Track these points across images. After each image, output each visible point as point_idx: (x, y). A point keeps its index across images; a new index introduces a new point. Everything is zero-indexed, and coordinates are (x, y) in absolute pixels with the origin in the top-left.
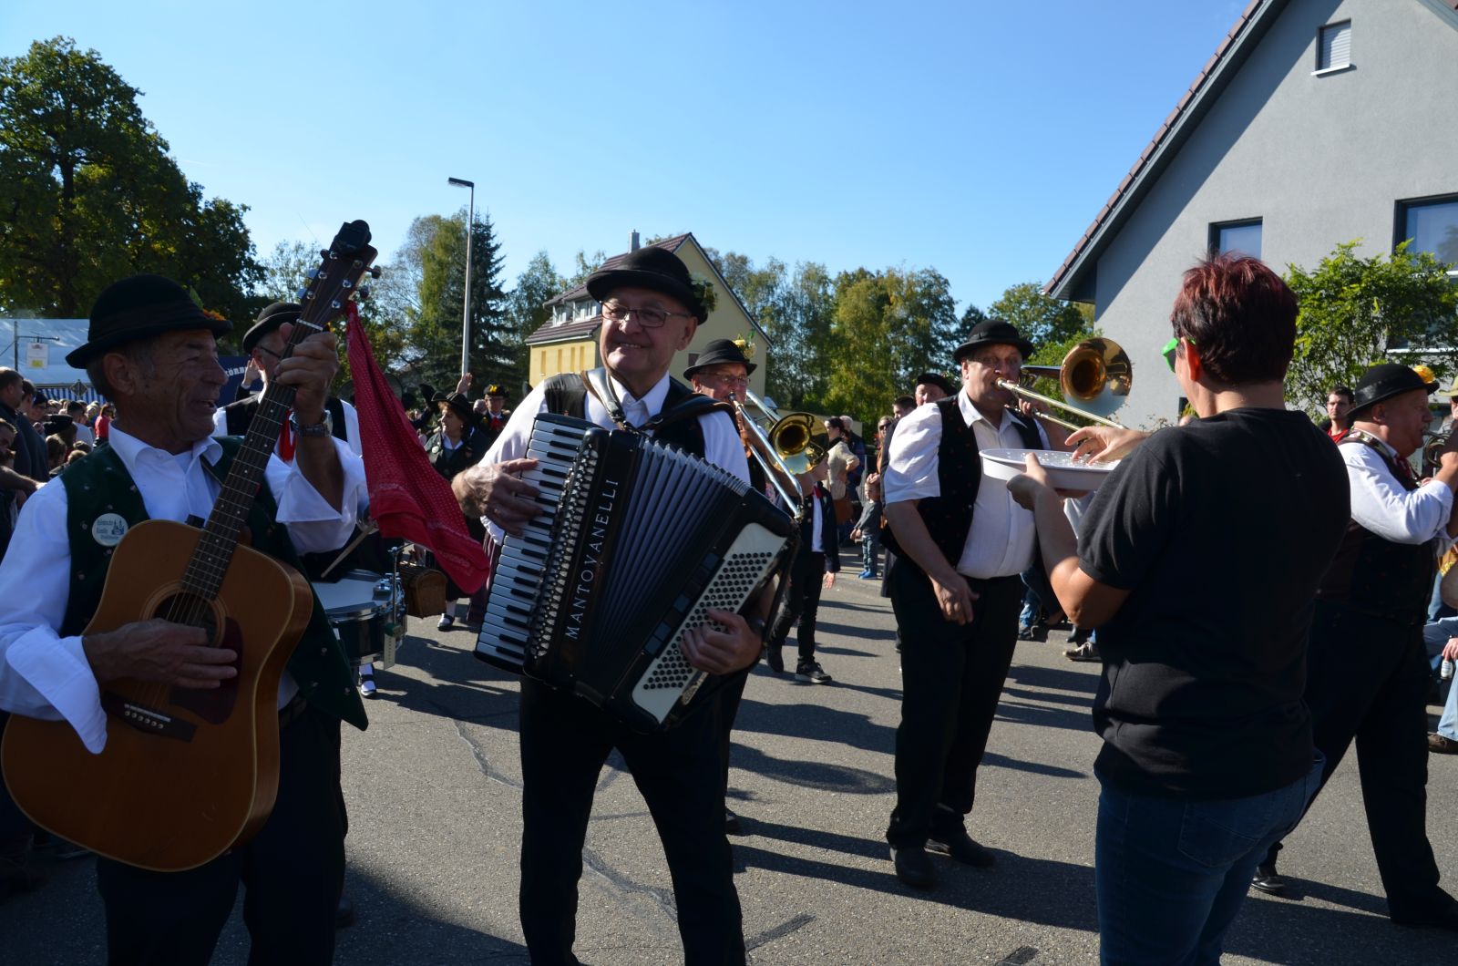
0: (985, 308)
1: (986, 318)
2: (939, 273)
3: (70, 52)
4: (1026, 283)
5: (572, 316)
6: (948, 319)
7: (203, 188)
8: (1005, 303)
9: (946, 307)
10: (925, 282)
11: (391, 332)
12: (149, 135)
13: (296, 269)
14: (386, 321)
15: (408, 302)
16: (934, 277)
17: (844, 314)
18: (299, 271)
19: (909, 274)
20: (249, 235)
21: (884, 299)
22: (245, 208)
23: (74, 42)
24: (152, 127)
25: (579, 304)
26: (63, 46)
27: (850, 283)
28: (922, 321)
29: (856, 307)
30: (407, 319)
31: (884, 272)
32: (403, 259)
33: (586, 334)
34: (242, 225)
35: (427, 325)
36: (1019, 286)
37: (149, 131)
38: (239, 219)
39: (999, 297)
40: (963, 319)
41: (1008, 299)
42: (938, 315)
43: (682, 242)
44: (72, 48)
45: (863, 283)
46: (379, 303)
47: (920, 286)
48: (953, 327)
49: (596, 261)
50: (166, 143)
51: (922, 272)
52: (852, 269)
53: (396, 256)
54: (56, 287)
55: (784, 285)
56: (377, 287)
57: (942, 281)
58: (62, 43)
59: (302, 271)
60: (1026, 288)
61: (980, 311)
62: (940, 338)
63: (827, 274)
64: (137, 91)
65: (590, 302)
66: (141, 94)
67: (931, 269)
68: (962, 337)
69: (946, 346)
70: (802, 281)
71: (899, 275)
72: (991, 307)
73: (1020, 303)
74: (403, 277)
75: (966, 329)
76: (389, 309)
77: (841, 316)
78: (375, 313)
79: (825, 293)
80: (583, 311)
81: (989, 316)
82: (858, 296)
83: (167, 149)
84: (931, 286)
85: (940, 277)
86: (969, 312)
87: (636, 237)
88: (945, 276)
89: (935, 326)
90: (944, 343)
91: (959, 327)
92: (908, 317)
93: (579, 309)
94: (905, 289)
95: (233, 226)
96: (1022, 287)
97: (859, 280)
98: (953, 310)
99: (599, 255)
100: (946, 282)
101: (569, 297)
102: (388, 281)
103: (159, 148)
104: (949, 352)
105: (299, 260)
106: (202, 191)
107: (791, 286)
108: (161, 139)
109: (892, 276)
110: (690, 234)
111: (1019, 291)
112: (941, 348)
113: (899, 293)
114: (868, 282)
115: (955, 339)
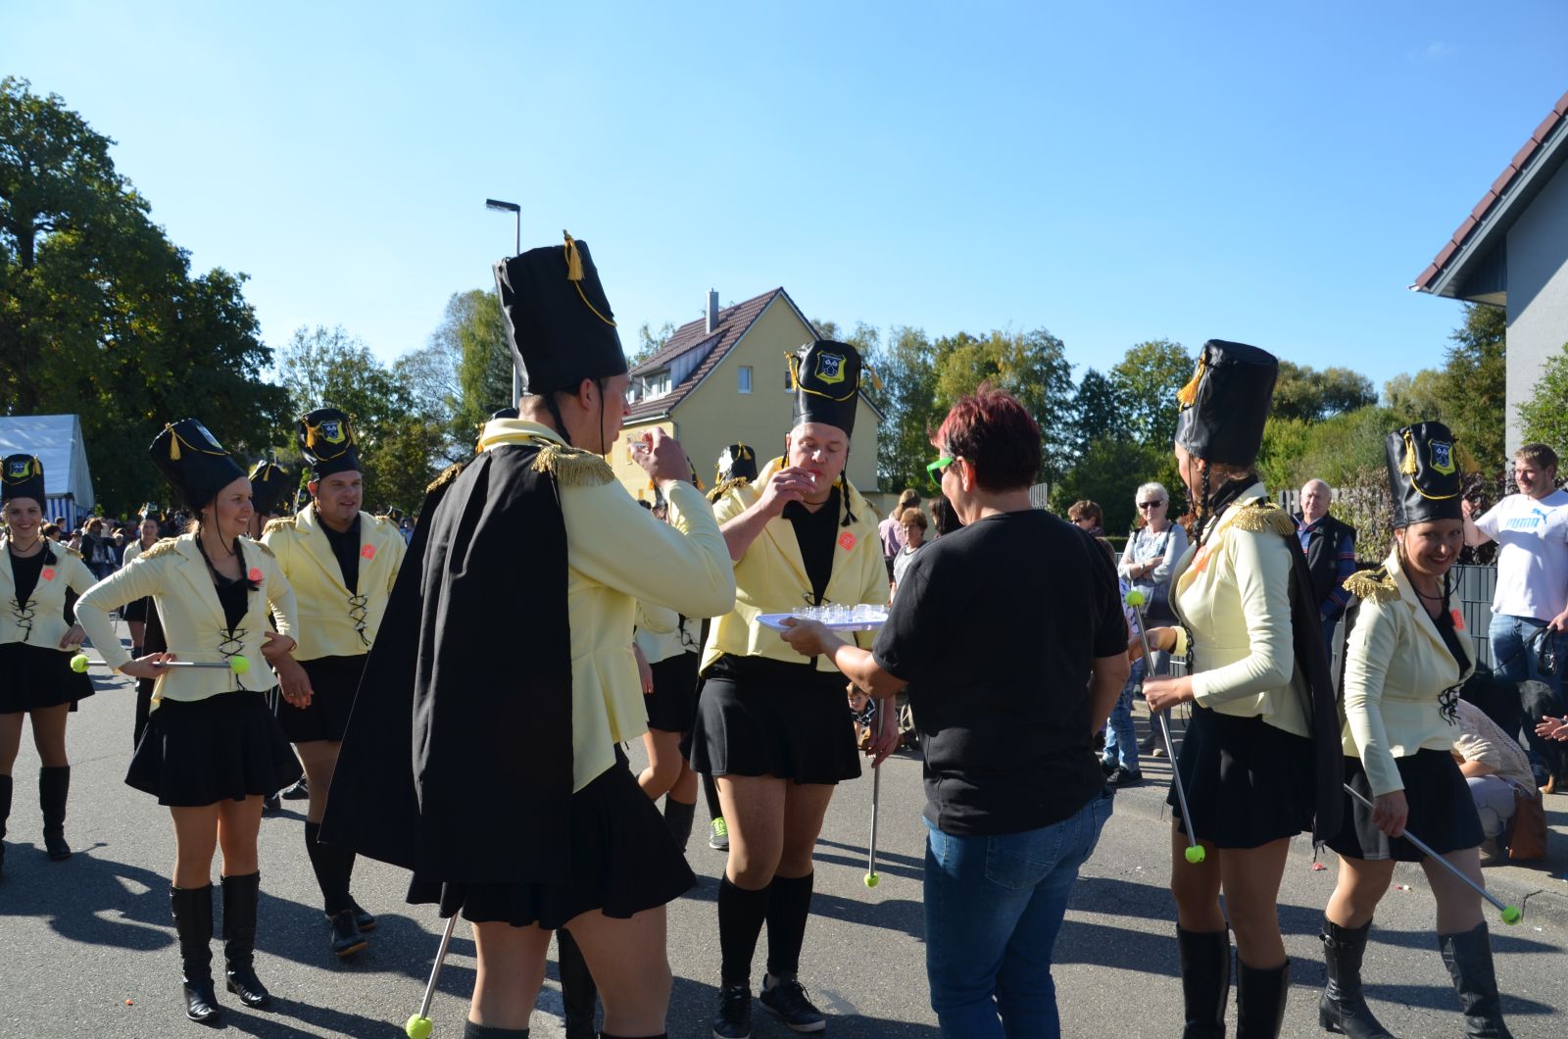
0: (1105, 371)
1: (1107, 382)
2: (1051, 334)
3: (26, 96)
4: (1151, 342)
5: (641, 394)
6: (1065, 386)
7: (190, 253)
8: (1129, 366)
9: (1061, 372)
10: (1036, 345)
11: (430, 426)
12: (125, 194)
13: (318, 358)
14: (424, 414)
15: (447, 391)
16: (1046, 339)
17: (948, 383)
18: (322, 360)
19: (1017, 336)
20: (254, 313)
21: (992, 367)
22: (243, 277)
23: (29, 83)
24: (129, 184)
25: (651, 379)
26: (15, 89)
27: (952, 350)
28: (1036, 389)
29: (962, 376)
30: (447, 409)
31: (989, 335)
32: (441, 341)
33: (662, 414)
34: (241, 298)
35: (470, 415)
36: (1142, 345)
37: (126, 189)
38: (237, 290)
39: (1120, 359)
40: (1082, 385)
41: (1131, 361)
42: (1053, 381)
43: (772, 299)
44: (26, 90)
45: (967, 348)
46: (415, 393)
47: (1031, 351)
48: (1070, 396)
49: (664, 334)
50: (147, 204)
51: (1032, 334)
52: (951, 334)
53: (432, 338)
54: (11, 380)
55: (878, 355)
56: (412, 375)
57: (1055, 343)
58: (13, 85)
59: (326, 360)
60: (1151, 347)
61: (1101, 375)
62: (1056, 408)
63: (926, 339)
64: (108, 140)
65: (663, 376)
66: (113, 143)
67: (1040, 329)
68: (1082, 406)
69: (1063, 417)
70: (898, 349)
71: (1005, 337)
72: (1112, 371)
73: (1145, 364)
74: (441, 362)
75: (1085, 397)
76: (427, 399)
77: (944, 387)
78: (411, 405)
79: (924, 362)
80: (655, 387)
81: (1111, 381)
82: (963, 363)
83: (148, 210)
84: (1043, 349)
85: (1052, 339)
86: (1088, 377)
87: (714, 297)
88: (1058, 337)
89: (1050, 395)
90: (1060, 414)
91: (1076, 394)
92: (1019, 385)
93: (650, 385)
94: (1014, 353)
95: (231, 300)
96: (1145, 346)
97: (960, 345)
98: (1069, 375)
99: (666, 328)
100: (1060, 344)
101: (638, 372)
102: (425, 368)
103: (141, 211)
104: (1066, 424)
105: (322, 348)
106: (190, 257)
107: (886, 354)
108: (141, 199)
109: (997, 340)
110: (782, 289)
111: (1144, 351)
112: (1058, 418)
113: (1008, 358)
114: (974, 347)
115: (1074, 407)
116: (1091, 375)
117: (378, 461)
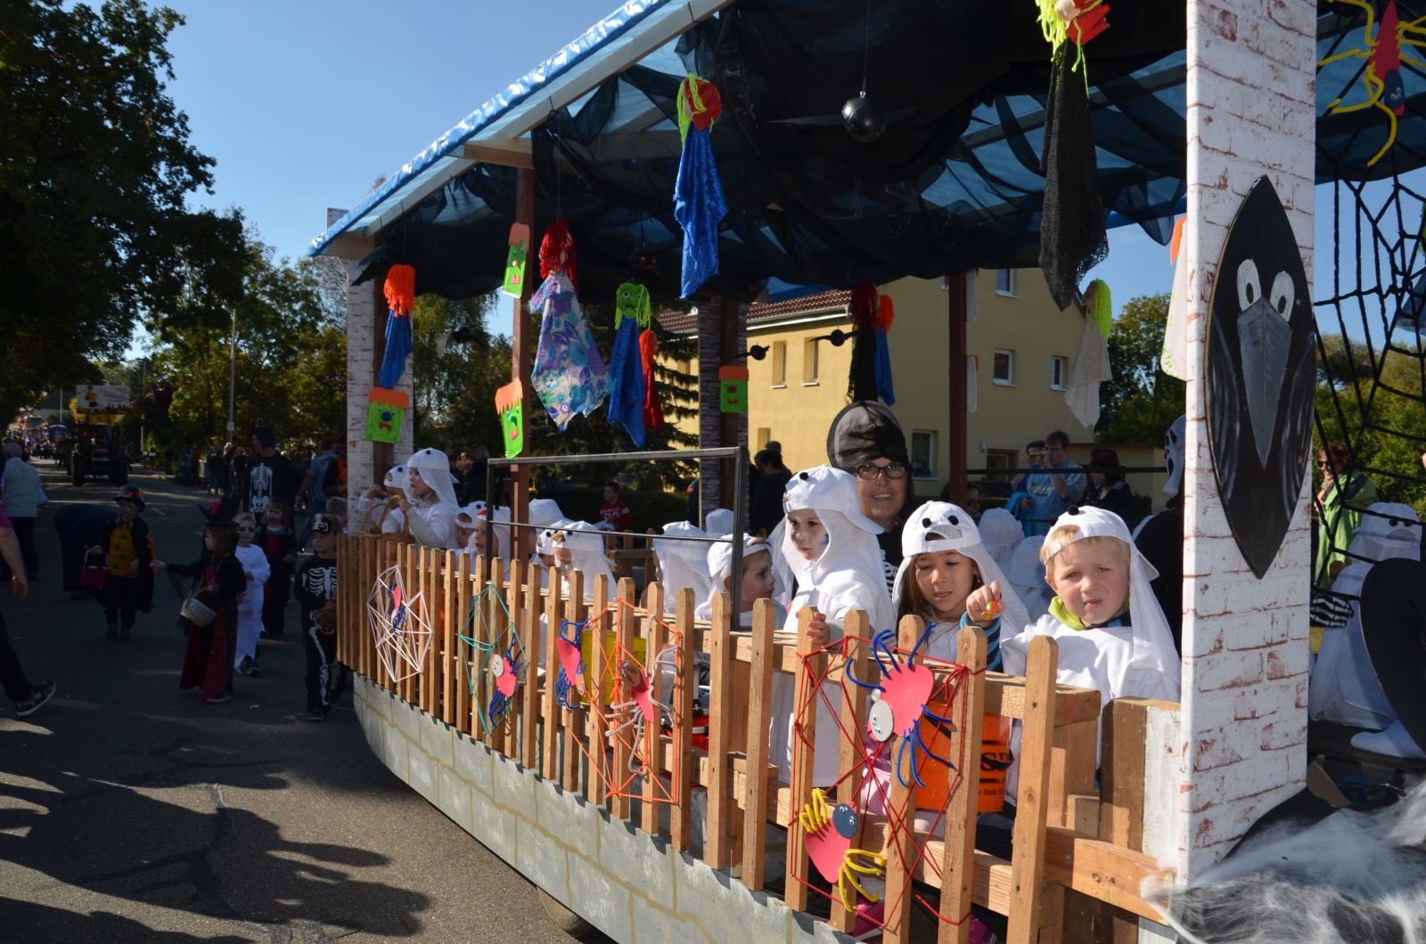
117: (289, 382)
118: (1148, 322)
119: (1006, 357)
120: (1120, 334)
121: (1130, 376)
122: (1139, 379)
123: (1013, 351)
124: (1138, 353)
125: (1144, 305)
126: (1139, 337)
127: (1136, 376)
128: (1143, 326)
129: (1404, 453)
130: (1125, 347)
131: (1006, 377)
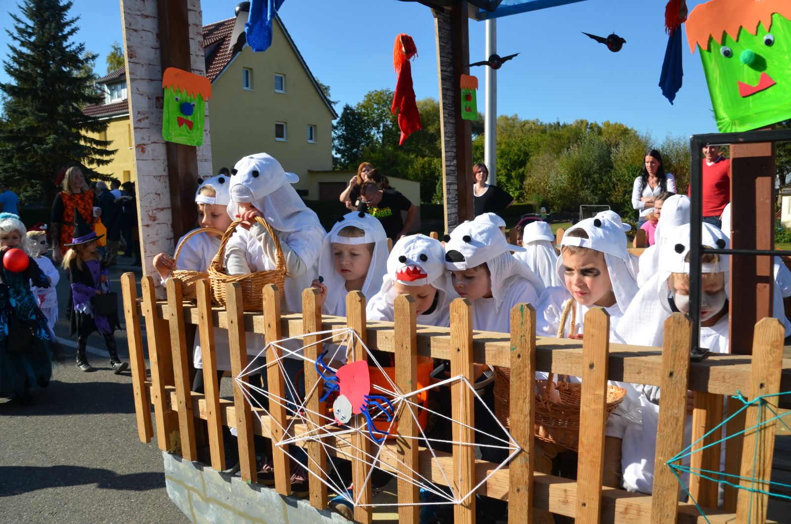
8: (367, 103)
36: (373, 92)
40: (342, 115)
41: (368, 100)
61: (352, 108)
68: (342, 128)
72: (357, 105)
75: (345, 122)
91: (339, 120)
115: (336, 128)
116: (347, 108)
118: (378, 104)
119: (282, 126)
120: (363, 111)
121: (369, 133)
122: (374, 135)
123: (286, 123)
124: (373, 121)
125: (376, 95)
126: (374, 113)
127: (372, 133)
128: (375, 106)
129: (500, 171)
130: (366, 118)
131: (282, 137)
